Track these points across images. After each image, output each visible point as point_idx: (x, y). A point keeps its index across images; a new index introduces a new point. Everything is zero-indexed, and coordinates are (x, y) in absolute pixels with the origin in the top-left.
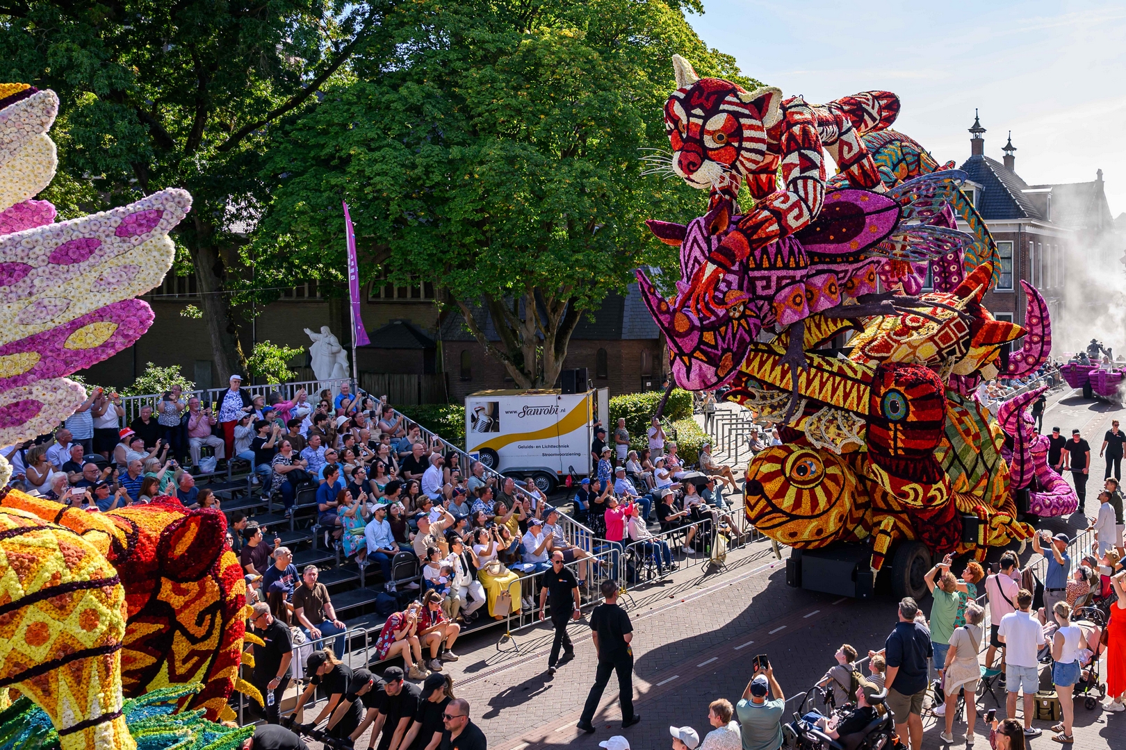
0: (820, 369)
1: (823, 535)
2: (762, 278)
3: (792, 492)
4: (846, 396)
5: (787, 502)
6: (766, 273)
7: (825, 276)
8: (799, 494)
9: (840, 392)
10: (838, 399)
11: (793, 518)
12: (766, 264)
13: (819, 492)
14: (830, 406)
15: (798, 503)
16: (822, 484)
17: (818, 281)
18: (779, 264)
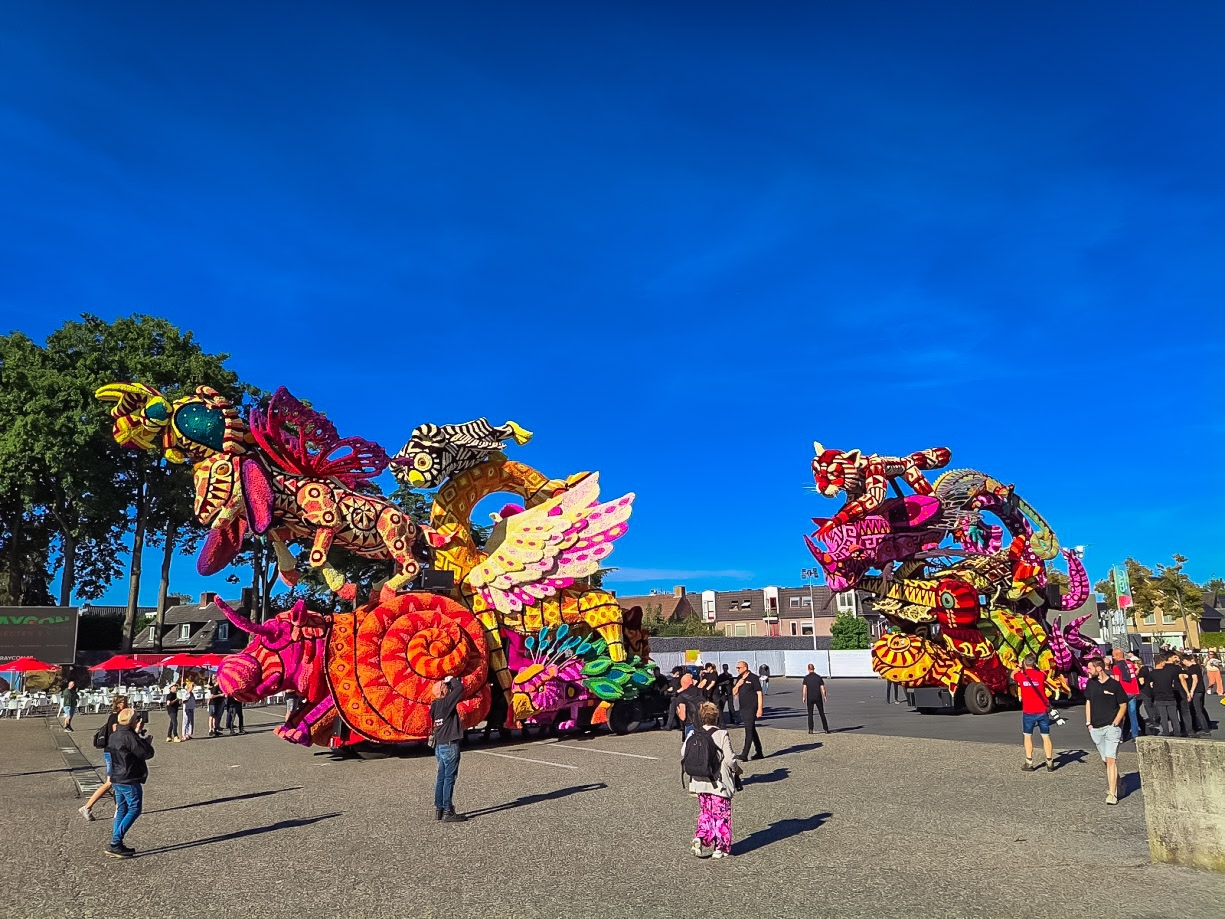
0: (908, 585)
1: (914, 678)
2: (868, 539)
3: (891, 654)
4: (923, 598)
5: (888, 659)
6: (870, 537)
7: (904, 538)
8: (896, 654)
9: (919, 596)
10: (918, 600)
11: (892, 667)
12: (869, 532)
13: (907, 654)
14: (916, 605)
15: (894, 660)
16: (908, 650)
17: (901, 540)
18: (876, 532)
